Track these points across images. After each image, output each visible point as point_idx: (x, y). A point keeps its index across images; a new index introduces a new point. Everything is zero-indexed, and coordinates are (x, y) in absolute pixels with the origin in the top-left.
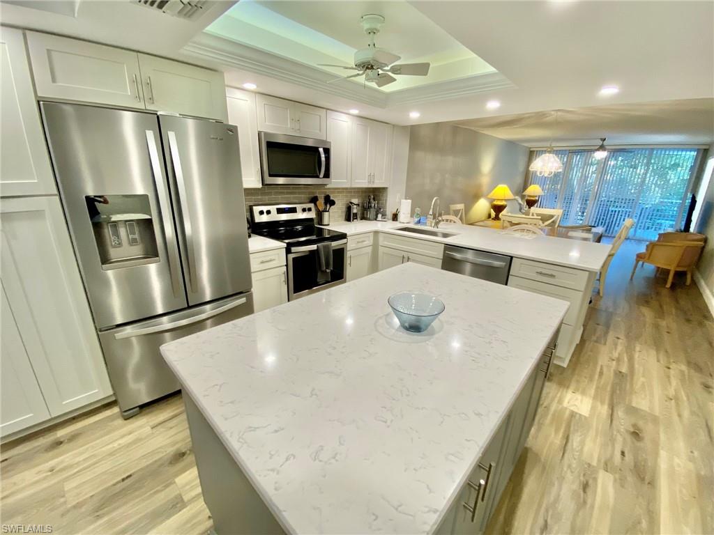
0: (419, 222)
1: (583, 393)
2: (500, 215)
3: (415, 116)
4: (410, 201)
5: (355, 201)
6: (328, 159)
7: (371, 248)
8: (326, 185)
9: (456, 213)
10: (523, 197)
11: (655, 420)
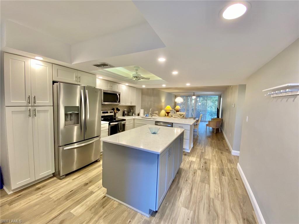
0: (146, 116)
1: (194, 157)
2: (169, 115)
3: (144, 86)
4: (143, 110)
5: (126, 110)
6: (120, 97)
7: (132, 124)
8: (118, 105)
9: (156, 114)
10: (175, 110)
11: (210, 160)
